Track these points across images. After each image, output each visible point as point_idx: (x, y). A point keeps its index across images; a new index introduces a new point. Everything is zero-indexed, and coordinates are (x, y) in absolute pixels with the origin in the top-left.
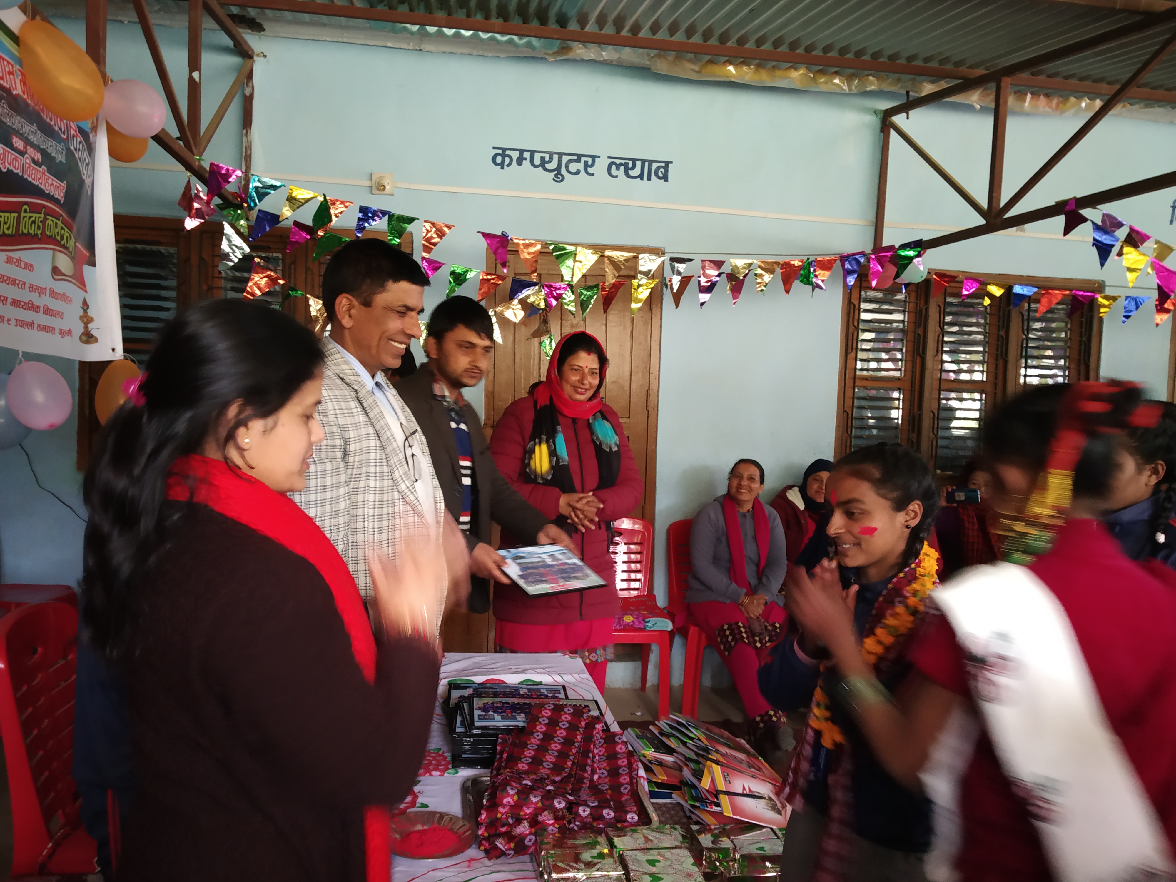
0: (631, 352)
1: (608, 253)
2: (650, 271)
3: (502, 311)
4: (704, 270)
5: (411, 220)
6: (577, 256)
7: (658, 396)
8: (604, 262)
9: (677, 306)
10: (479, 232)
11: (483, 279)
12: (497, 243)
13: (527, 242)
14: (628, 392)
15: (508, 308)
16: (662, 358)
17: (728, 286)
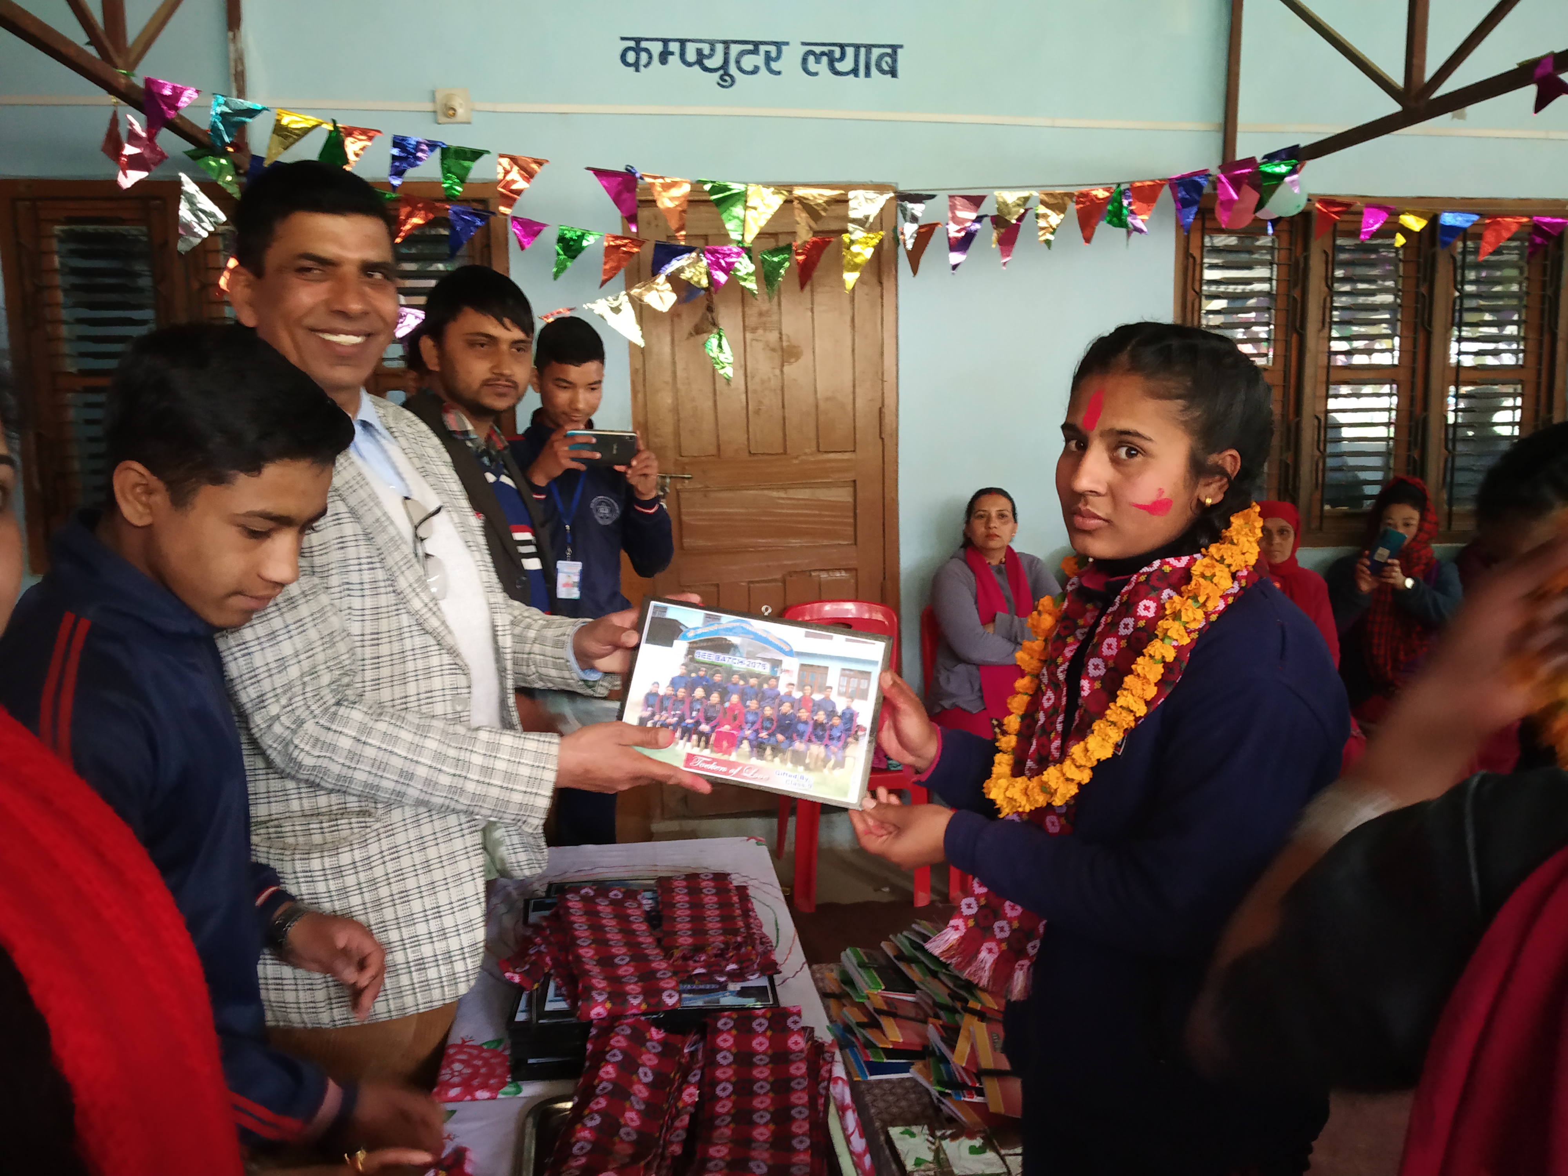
0: (853, 350)
1: (799, 192)
2: (867, 218)
3: (641, 294)
4: (953, 213)
5: (476, 155)
6: (749, 199)
7: (897, 416)
8: (793, 209)
9: (915, 270)
10: (588, 169)
11: (609, 247)
12: (619, 184)
13: (668, 180)
14: (851, 414)
15: (651, 289)
16: (900, 358)
17: (994, 236)
